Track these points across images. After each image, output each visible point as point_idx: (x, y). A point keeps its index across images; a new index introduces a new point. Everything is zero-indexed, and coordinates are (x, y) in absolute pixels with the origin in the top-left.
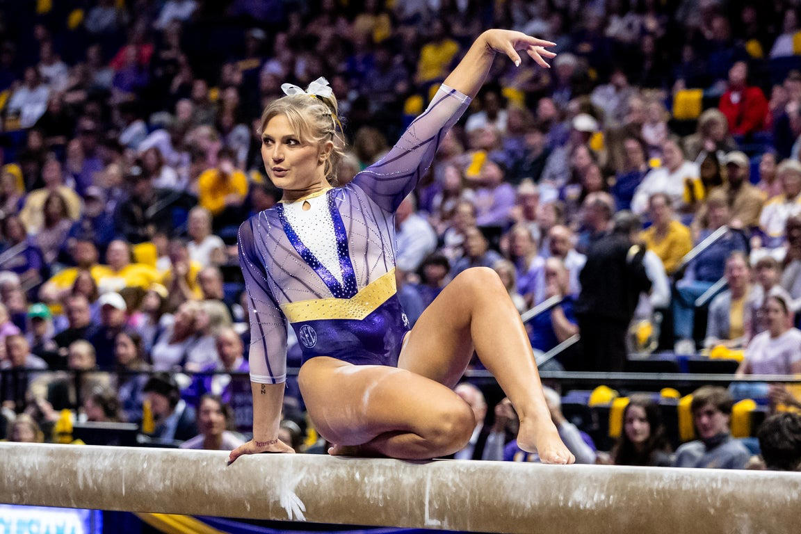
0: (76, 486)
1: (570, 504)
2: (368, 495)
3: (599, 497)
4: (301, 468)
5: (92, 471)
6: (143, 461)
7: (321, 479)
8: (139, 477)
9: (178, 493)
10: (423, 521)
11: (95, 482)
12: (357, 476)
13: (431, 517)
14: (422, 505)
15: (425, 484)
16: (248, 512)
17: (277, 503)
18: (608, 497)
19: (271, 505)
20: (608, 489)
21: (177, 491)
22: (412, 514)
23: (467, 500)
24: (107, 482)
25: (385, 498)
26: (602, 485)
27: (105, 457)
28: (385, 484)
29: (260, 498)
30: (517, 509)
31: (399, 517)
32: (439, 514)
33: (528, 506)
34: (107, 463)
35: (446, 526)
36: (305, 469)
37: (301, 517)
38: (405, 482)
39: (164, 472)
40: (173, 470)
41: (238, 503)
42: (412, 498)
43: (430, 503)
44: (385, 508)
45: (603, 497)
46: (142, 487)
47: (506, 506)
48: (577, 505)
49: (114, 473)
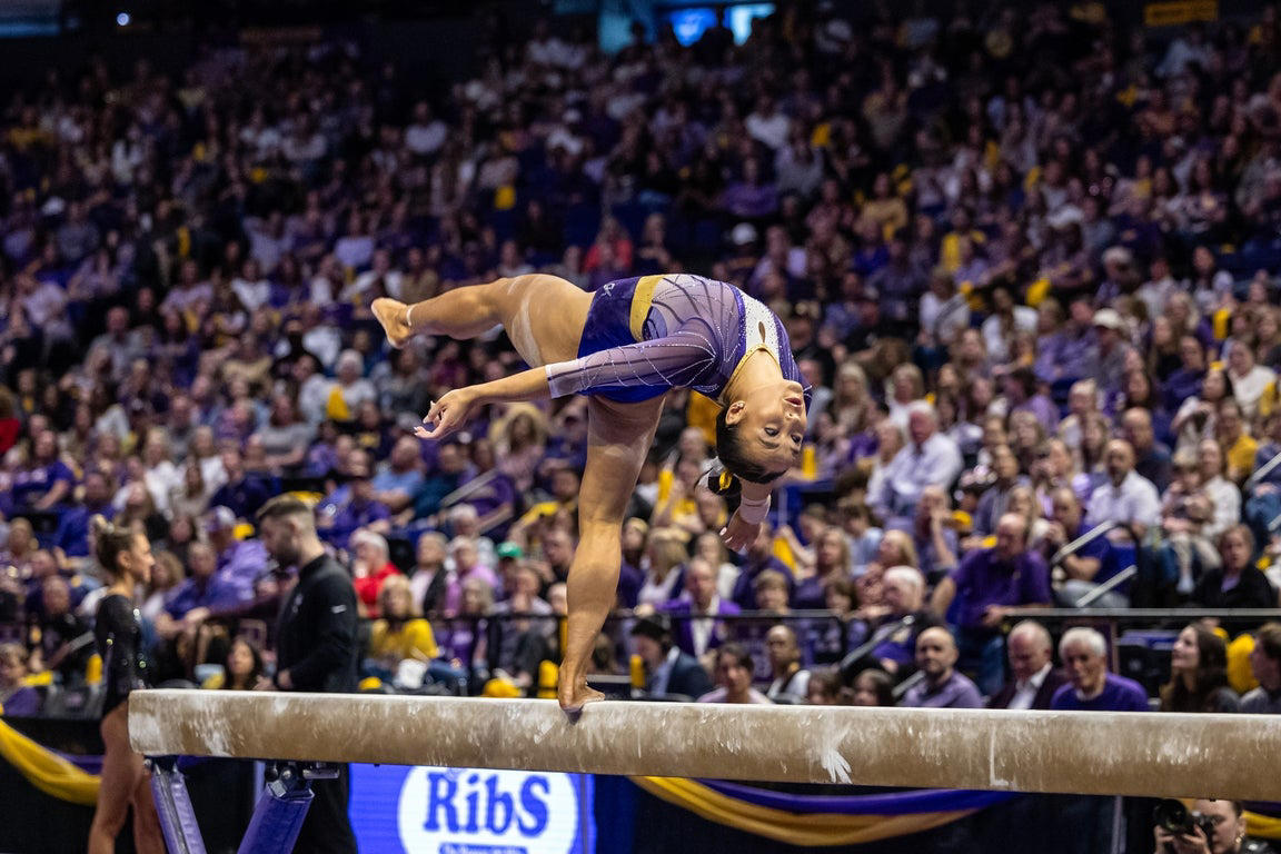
0: (584, 748)
1: (1159, 759)
2: (923, 753)
3: (1192, 750)
4: (845, 723)
5: (602, 730)
6: (661, 718)
7: (868, 735)
8: (656, 737)
9: (704, 754)
10: (988, 781)
11: (607, 743)
12: (910, 731)
13: (998, 776)
14: (986, 763)
15: (989, 740)
16: (784, 774)
17: (818, 763)
18: (1202, 750)
19: (811, 766)
20: (1202, 741)
21: (702, 751)
22: (974, 775)
23: (1039, 757)
24: (620, 744)
25: (943, 756)
26: (1195, 737)
27: (617, 714)
28: (943, 740)
29: (797, 759)
30: (1097, 765)
31: (960, 777)
32: (1006, 773)
33: (1110, 761)
34: (619, 721)
35: (1015, 787)
36: (849, 724)
37: (846, 779)
38: (966, 737)
39: (686, 731)
40: (696, 728)
41: (773, 765)
42: (975, 755)
43: (996, 759)
44: (943, 768)
45: (1197, 750)
46: (661, 748)
47: (1085, 762)
48: (1166, 760)
49: (628, 733)
